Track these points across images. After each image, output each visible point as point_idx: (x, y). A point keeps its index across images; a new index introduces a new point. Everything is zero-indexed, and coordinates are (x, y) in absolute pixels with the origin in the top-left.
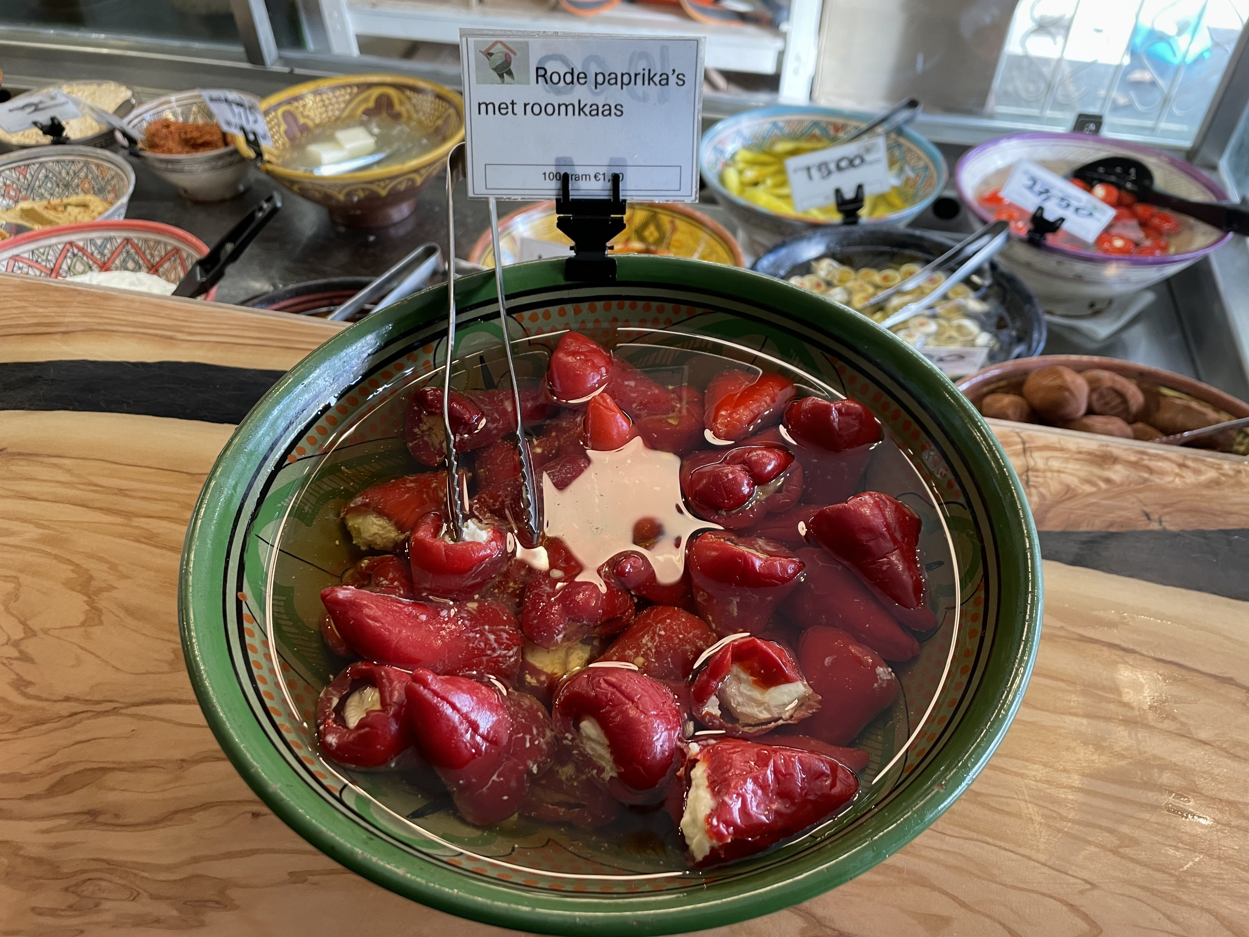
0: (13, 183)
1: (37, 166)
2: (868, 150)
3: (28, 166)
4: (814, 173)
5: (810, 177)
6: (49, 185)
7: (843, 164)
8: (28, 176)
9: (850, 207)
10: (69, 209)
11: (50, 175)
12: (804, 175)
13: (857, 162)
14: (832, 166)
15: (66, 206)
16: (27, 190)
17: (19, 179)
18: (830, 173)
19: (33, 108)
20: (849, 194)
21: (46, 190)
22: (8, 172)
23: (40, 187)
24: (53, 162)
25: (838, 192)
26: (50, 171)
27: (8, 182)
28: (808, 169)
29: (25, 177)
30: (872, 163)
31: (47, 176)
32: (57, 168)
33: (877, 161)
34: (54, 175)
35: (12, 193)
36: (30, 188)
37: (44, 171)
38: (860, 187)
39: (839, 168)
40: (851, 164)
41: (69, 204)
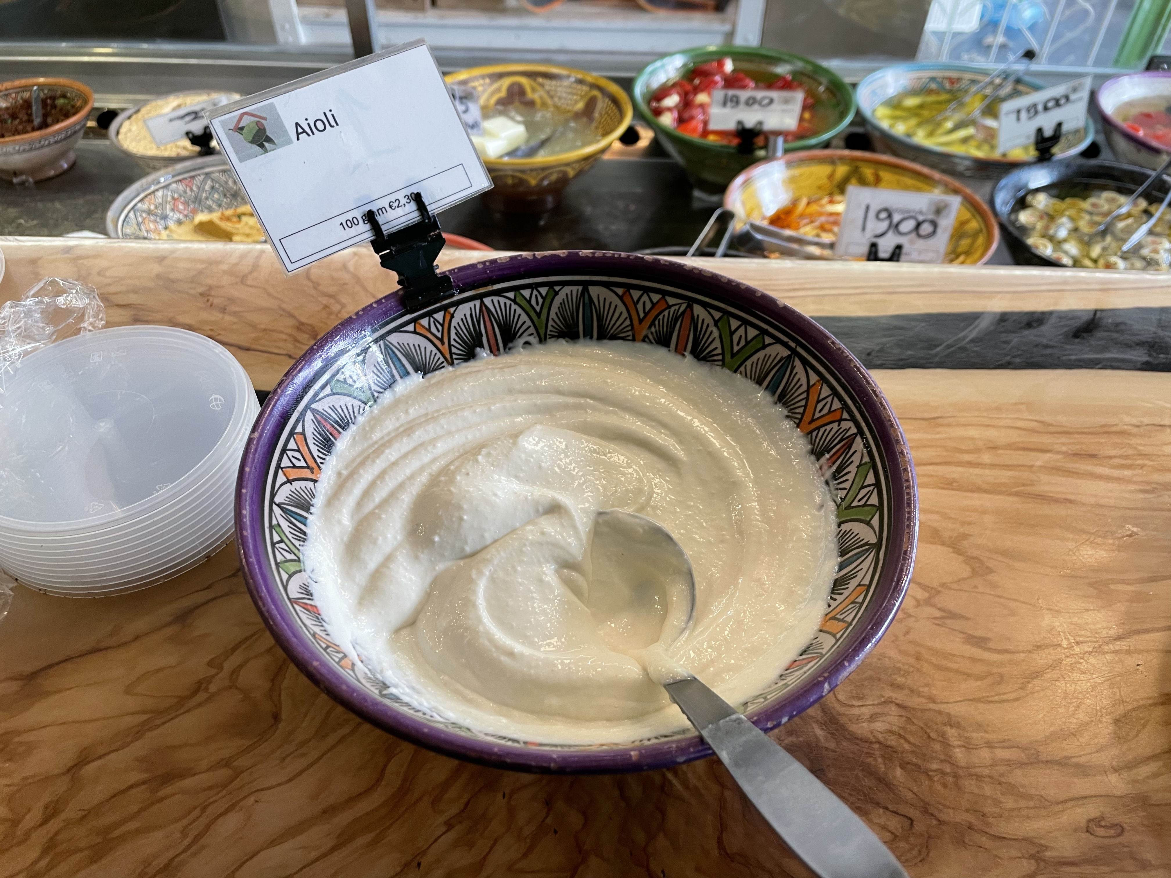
0: (181, 196)
1: (202, 177)
2: (1075, 90)
3: (193, 177)
4: (1024, 115)
5: (1018, 119)
6: (216, 196)
7: (1051, 104)
8: (195, 188)
9: (1047, 144)
10: (244, 219)
11: (217, 186)
12: (1014, 116)
13: (1062, 101)
14: (1040, 107)
15: (239, 216)
16: (194, 202)
17: (185, 192)
18: (1036, 113)
19: (192, 116)
20: (1048, 132)
21: (213, 201)
22: (174, 185)
23: (207, 198)
24: (219, 171)
25: (1040, 131)
26: (216, 182)
27: (176, 196)
28: (1019, 112)
29: (191, 190)
30: (1074, 101)
31: (213, 188)
32: (224, 178)
33: (1080, 99)
34: (221, 185)
35: (181, 207)
36: (197, 200)
37: (209, 182)
38: (1060, 125)
39: (1046, 109)
40: (1057, 103)
41: (244, 214)
